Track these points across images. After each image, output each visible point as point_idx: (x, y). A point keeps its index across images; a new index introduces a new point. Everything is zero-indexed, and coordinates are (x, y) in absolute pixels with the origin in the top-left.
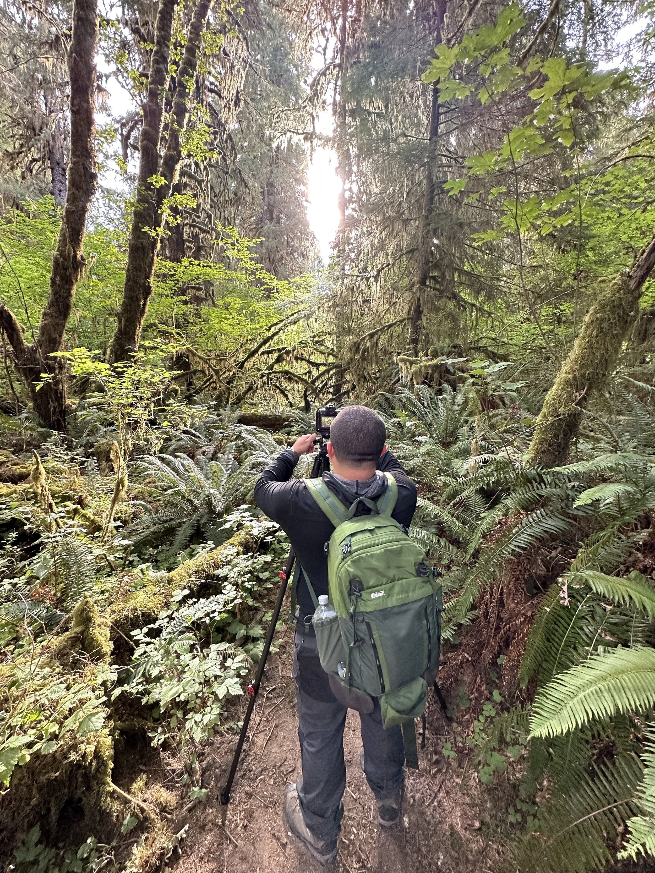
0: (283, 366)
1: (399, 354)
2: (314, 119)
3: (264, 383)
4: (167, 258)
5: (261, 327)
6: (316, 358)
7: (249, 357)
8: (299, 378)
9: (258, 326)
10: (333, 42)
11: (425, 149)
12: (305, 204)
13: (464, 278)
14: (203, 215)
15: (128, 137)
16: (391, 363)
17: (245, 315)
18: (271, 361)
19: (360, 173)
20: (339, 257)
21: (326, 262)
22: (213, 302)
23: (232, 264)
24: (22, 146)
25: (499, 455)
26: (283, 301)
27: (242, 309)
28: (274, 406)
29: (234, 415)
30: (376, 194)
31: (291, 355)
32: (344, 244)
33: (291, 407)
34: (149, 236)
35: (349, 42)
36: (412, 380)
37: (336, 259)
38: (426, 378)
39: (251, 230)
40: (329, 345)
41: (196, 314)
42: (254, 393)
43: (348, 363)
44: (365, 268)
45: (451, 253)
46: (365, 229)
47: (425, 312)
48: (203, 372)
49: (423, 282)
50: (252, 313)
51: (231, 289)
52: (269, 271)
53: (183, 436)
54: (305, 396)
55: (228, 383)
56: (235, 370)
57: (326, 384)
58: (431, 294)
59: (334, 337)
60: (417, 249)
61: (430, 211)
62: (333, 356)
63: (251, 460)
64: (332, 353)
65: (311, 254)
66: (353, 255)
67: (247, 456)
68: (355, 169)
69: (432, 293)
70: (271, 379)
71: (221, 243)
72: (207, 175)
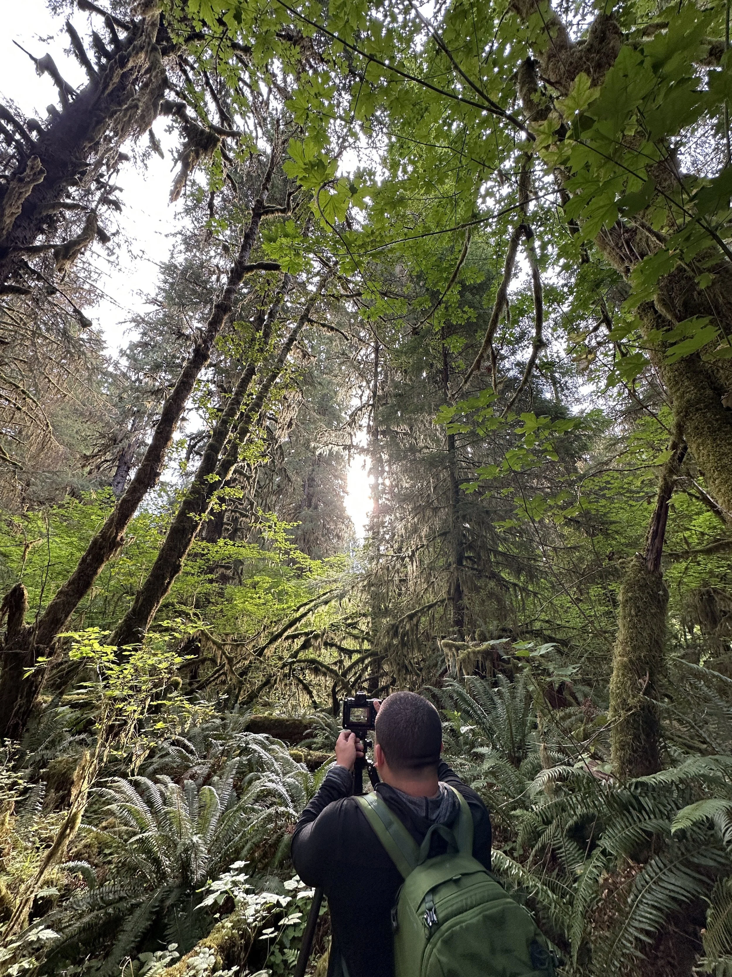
0: (310, 654)
1: (443, 638)
2: (351, 436)
3: (285, 675)
4: (203, 539)
5: (288, 608)
6: (349, 644)
7: (270, 642)
8: (328, 668)
9: (285, 606)
10: (367, 392)
11: (445, 457)
12: (342, 494)
13: (500, 558)
14: (246, 503)
15: (194, 446)
16: (435, 649)
17: (273, 595)
18: (296, 647)
19: (391, 473)
20: (373, 538)
21: (362, 542)
22: (240, 581)
23: (267, 544)
24: (100, 451)
25: (576, 766)
26: (315, 579)
27: (270, 588)
28: (294, 707)
29: (242, 720)
30: (407, 488)
31: (320, 640)
32: (378, 527)
33: (316, 708)
34: (192, 520)
35: (380, 393)
36: (461, 669)
37: (371, 541)
38: (477, 667)
39: (290, 514)
40: (364, 628)
41: (219, 593)
42: (271, 688)
43: (386, 650)
44: (400, 549)
45: (482, 535)
46: (398, 515)
47: (466, 591)
48: (213, 661)
49: (459, 562)
50: (280, 593)
51: (261, 567)
52: (302, 551)
53: (172, 749)
54: (334, 694)
55: (241, 675)
56: (252, 658)
57: (360, 677)
58: (468, 573)
59: (369, 619)
60: (449, 532)
61: (457, 501)
62: (369, 641)
63: (256, 787)
64: (366, 637)
65: (346, 535)
66: (387, 537)
67: (250, 782)
68: (387, 469)
69: (470, 573)
70: (294, 670)
71: (258, 526)
72: (256, 473)
